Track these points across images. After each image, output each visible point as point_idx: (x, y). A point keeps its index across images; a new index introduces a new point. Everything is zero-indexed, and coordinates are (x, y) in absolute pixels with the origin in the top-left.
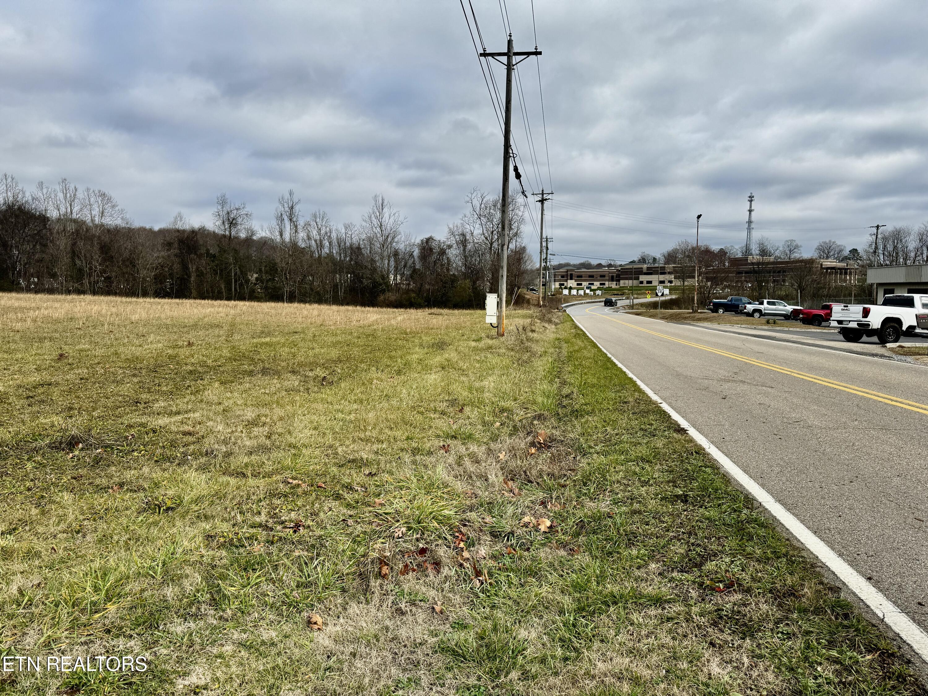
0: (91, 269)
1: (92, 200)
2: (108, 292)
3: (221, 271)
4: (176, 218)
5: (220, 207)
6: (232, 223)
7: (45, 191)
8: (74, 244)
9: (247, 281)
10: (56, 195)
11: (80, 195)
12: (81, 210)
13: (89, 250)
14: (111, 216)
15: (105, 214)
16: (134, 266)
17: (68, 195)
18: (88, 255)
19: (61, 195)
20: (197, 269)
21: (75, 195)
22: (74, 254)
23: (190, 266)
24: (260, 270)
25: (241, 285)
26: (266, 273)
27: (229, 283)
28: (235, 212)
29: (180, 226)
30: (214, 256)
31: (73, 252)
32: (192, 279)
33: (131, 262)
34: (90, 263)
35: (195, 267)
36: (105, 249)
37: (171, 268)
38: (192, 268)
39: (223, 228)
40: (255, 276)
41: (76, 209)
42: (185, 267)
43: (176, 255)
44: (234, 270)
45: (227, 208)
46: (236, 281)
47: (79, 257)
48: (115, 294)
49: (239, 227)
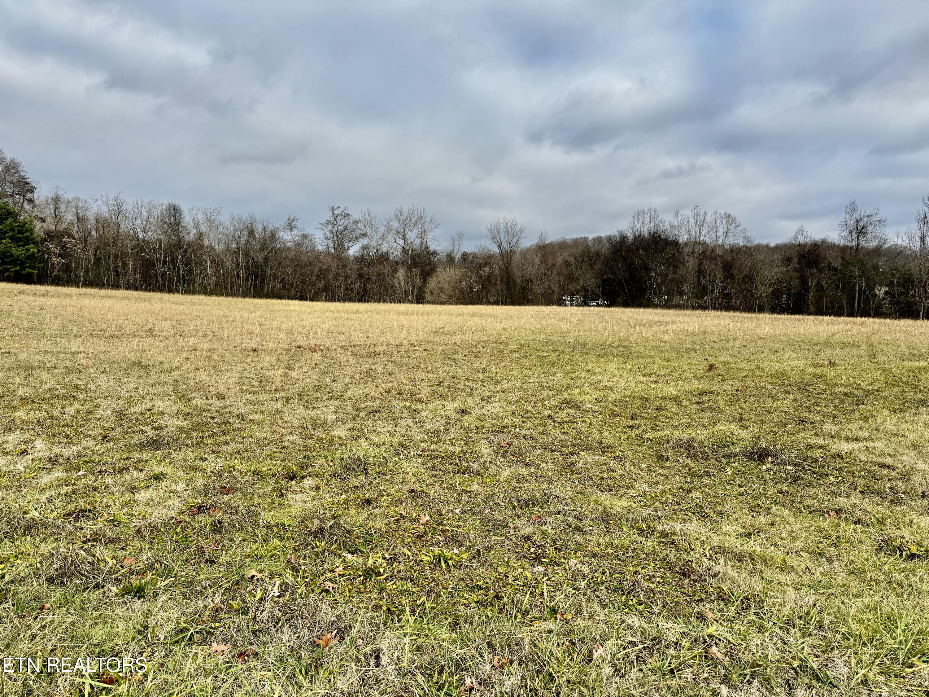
0: (713, 286)
1: (718, 222)
2: (728, 308)
3: (844, 285)
4: (797, 233)
5: (848, 216)
6: (861, 232)
7: (680, 218)
8: (701, 264)
9: (874, 296)
10: (688, 222)
11: (708, 219)
12: (708, 232)
13: (713, 269)
14: (734, 236)
15: (729, 234)
16: (752, 282)
17: (699, 220)
18: (712, 274)
19: (692, 221)
20: (818, 284)
21: (704, 219)
22: (700, 273)
23: (810, 281)
24: (892, 283)
25: (866, 300)
26: (899, 285)
27: (851, 299)
28: (866, 219)
29: (801, 240)
30: (836, 269)
31: (699, 271)
32: (811, 294)
33: (750, 279)
34: (713, 281)
35: (815, 282)
36: (727, 267)
37: (789, 284)
38: (812, 283)
39: (849, 238)
40: (884, 289)
41: (704, 232)
42: (804, 282)
43: (795, 270)
44: (860, 284)
45: (856, 216)
46: (860, 296)
47: (704, 276)
48: (734, 310)
49: (869, 236)
